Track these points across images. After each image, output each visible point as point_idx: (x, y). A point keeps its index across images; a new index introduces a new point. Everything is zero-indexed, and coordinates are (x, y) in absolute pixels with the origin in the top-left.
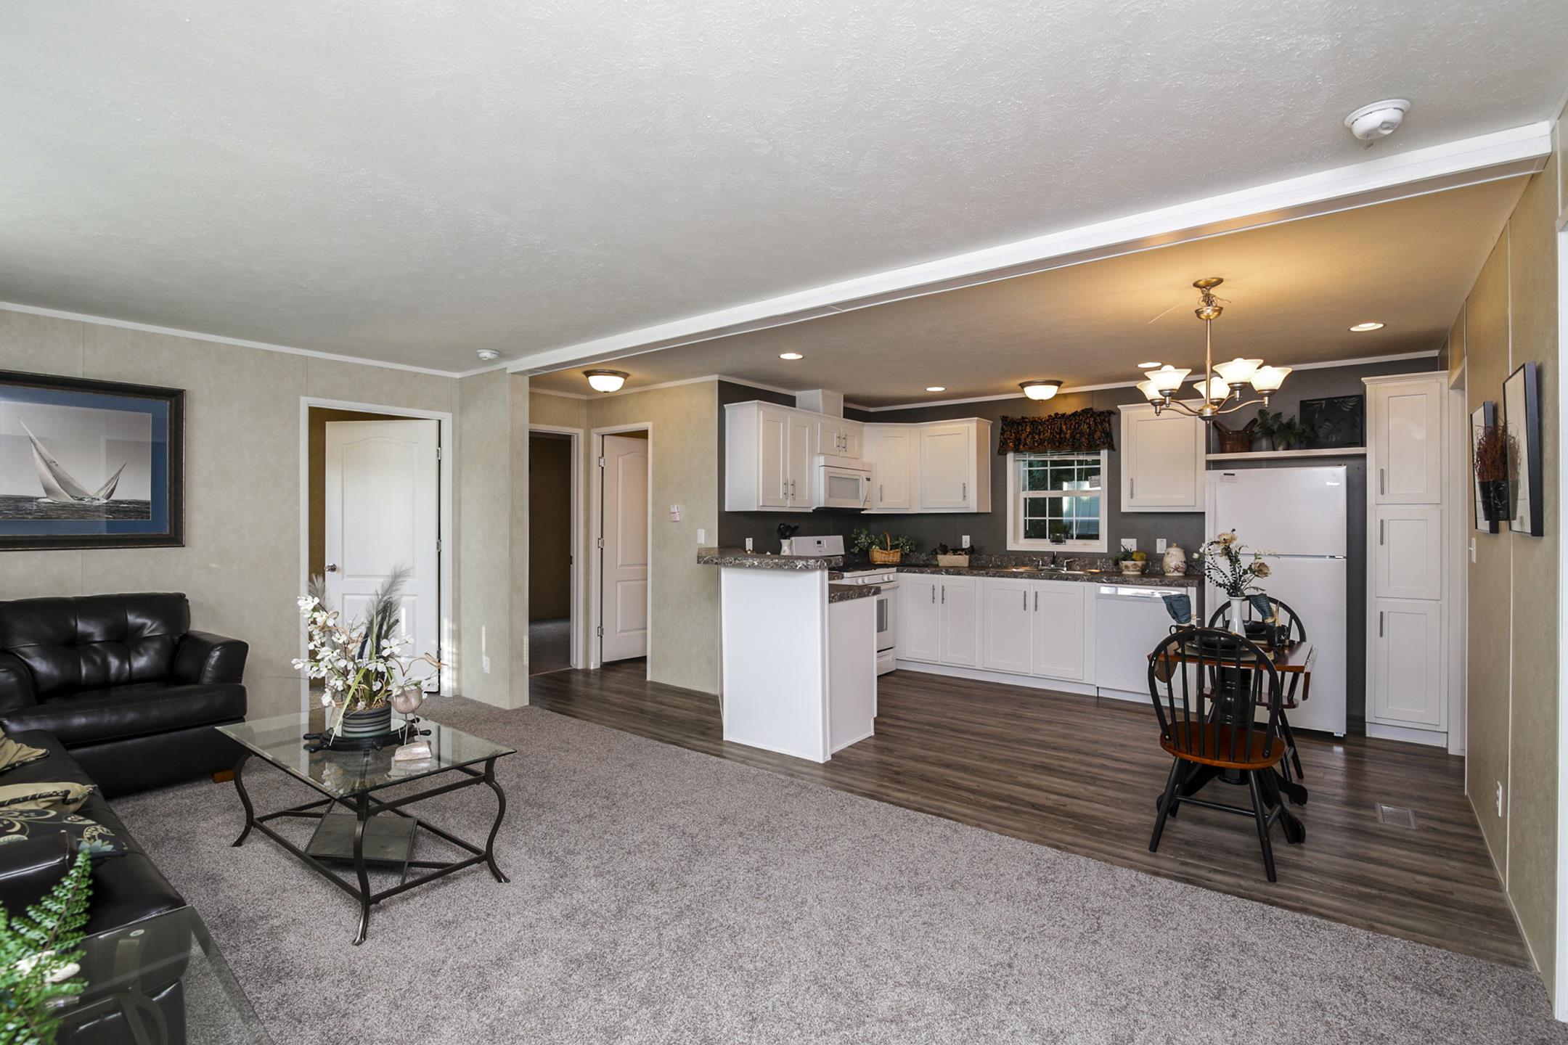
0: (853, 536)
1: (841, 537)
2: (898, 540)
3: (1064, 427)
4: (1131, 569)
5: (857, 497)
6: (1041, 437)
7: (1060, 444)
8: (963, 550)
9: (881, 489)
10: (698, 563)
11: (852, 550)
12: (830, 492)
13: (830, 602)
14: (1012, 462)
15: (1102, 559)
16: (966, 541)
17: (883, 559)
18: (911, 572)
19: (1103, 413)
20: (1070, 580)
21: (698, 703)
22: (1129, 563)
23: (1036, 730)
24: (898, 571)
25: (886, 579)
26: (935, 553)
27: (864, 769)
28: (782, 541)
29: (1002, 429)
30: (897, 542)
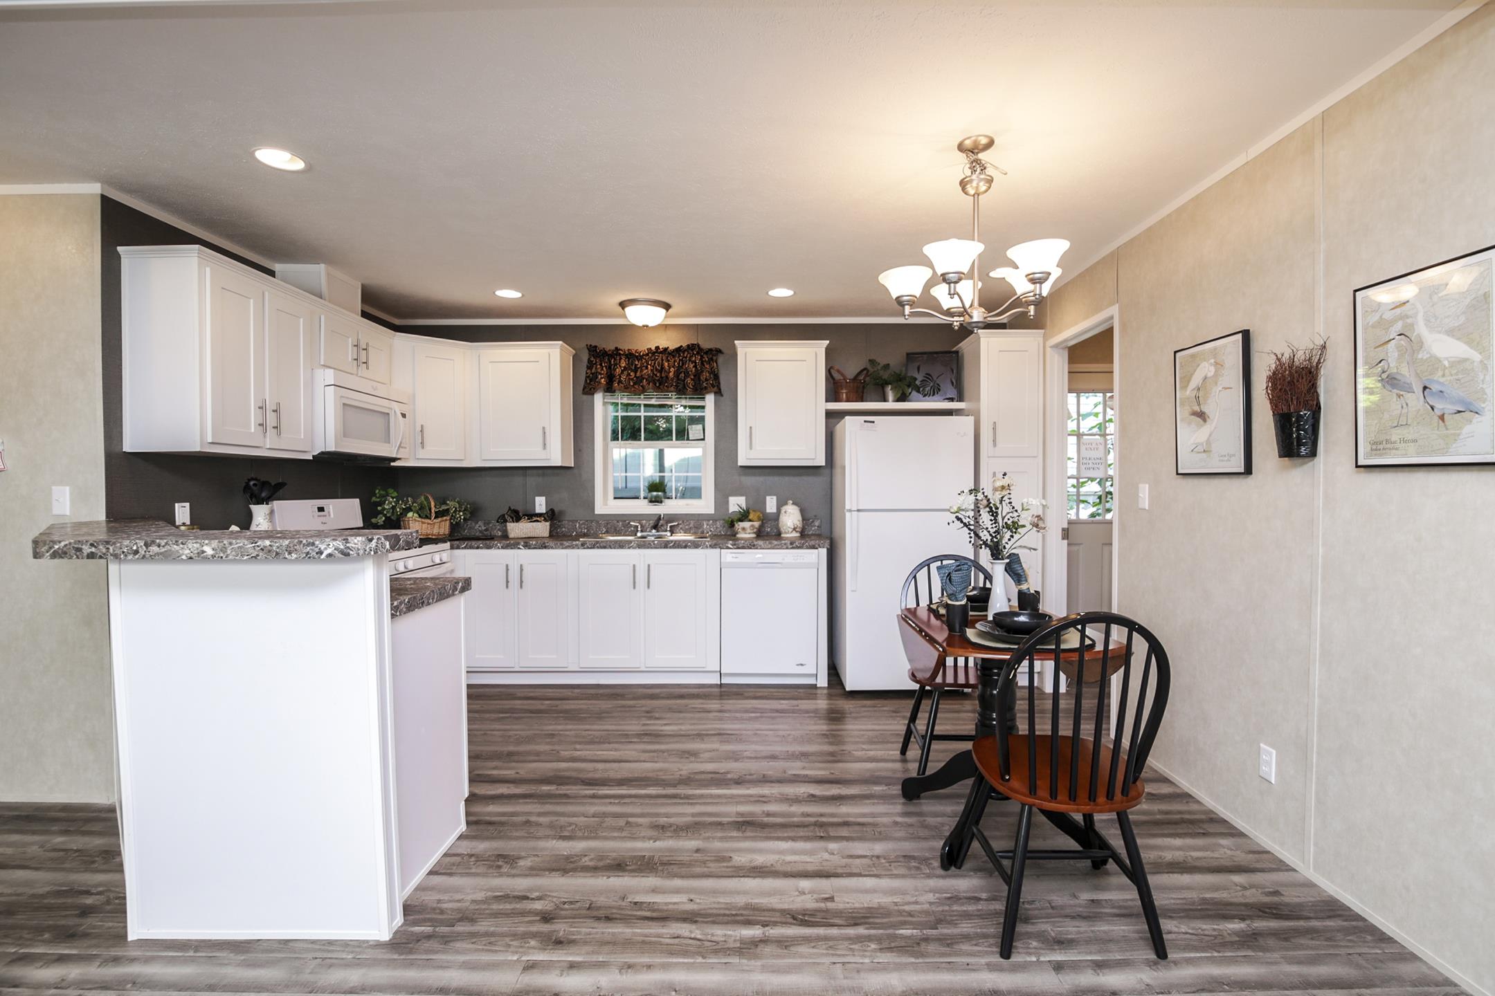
0: (374, 499)
1: (358, 500)
2: (445, 503)
3: (666, 364)
4: (749, 531)
5: (387, 440)
6: (638, 374)
7: (660, 385)
8: (540, 515)
9: (422, 431)
10: (36, 555)
11: (374, 520)
12: (345, 432)
13: (393, 616)
14: (601, 403)
15: (709, 520)
16: (540, 504)
17: (424, 532)
18: (471, 547)
19: (711, 350)
20: (690, 547)
21: (59, 840)
22: (746, 524)
23: (693, 754)
24: (452, 548)
25: (438, 561)
26: (503, 520)
27: (482, 927)
28: (254, 508)
29: (589, 361)
30: (444, 507)
